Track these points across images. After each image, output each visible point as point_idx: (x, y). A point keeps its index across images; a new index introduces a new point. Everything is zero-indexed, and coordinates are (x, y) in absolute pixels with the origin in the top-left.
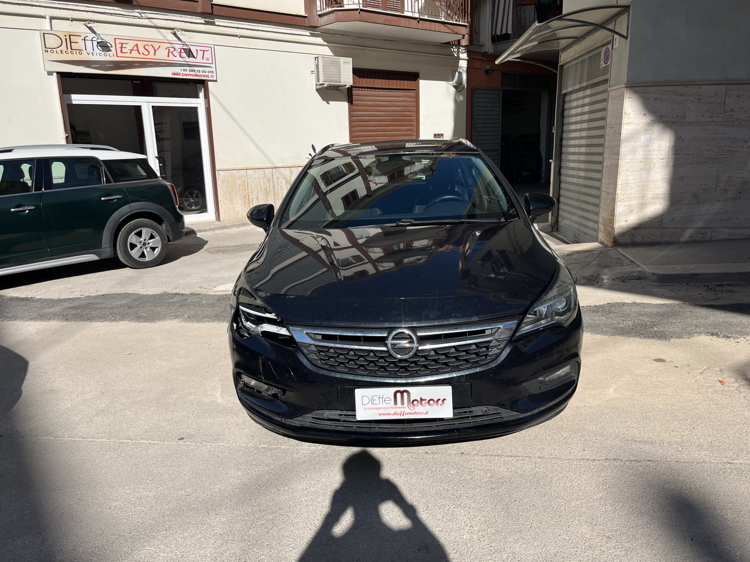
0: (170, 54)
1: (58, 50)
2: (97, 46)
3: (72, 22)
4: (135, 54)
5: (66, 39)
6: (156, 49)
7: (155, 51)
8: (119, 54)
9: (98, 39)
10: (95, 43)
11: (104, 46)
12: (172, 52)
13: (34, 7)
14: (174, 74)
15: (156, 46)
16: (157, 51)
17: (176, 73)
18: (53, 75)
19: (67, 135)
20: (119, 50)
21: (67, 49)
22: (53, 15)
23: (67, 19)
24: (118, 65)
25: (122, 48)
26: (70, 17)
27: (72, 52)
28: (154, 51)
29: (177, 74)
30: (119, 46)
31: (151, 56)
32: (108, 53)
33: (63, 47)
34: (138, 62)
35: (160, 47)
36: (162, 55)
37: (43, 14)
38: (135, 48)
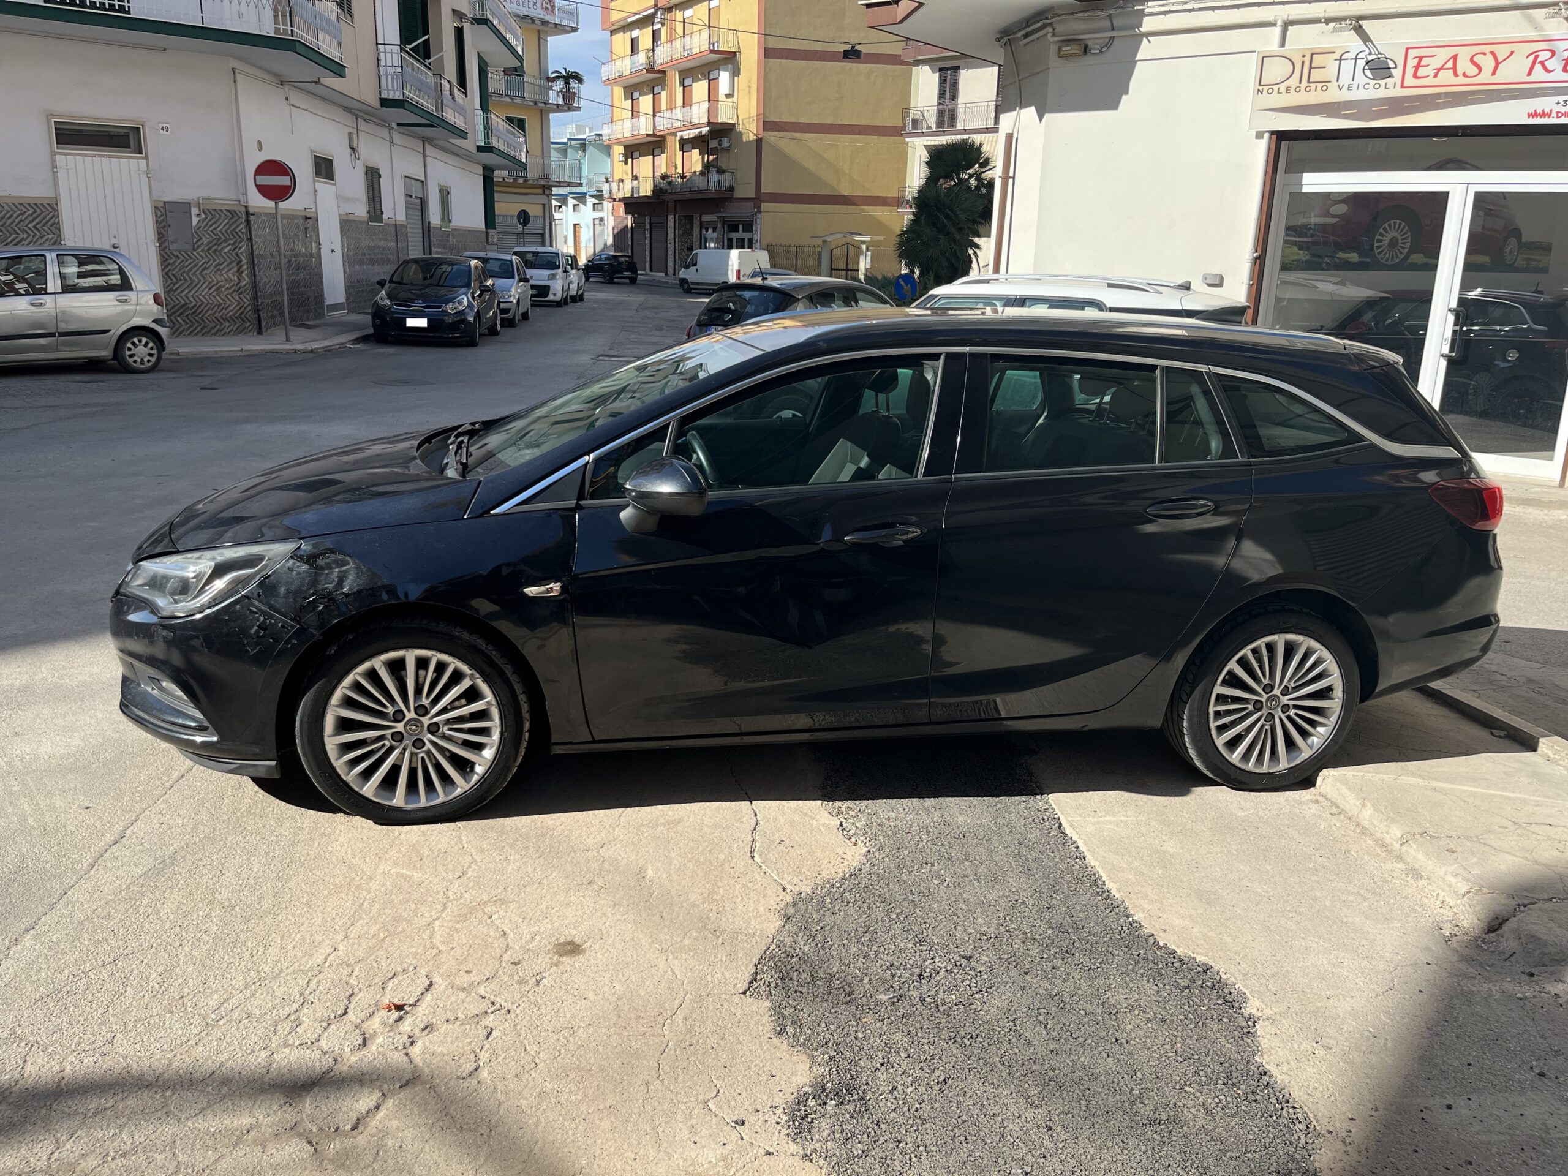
0: (1538, 66)
1: (1283, 87)
2: (1364, 69)
3: (1327, 24)
4: (1446, 76)
5: (1303, 62)
6: (1500, 60)
7: (1497, 64)
8: (1409, 80)
9: (1370, 54)
10: (1361, 64)
11: (1379, 68)
12: (1542, 63)
13: (1262, 7)
14: (1535, 115)
15: (1502, 52)
16: (1500, 65)
17: (1539, 111)
18: (1263, 138)
19: (1255, 255)
20: (1410, 71)
21: (1300, 82)
22: (1290, 18)
23: (1317, 21)
24: (1397, 106)
25: (1417, 67)
26: (1321, 15)
27: (1308, 89)
28: (1493, 64)
29: (1543, 114)
30: (1412, 63)
31: (1485, 76)
32: (1382, 82)
33: (1293, 82)
34: (1447, 94)
35: (1512, 53)
36: (1514, 71)
37: (1271, 19)
38: (1450, 64)
